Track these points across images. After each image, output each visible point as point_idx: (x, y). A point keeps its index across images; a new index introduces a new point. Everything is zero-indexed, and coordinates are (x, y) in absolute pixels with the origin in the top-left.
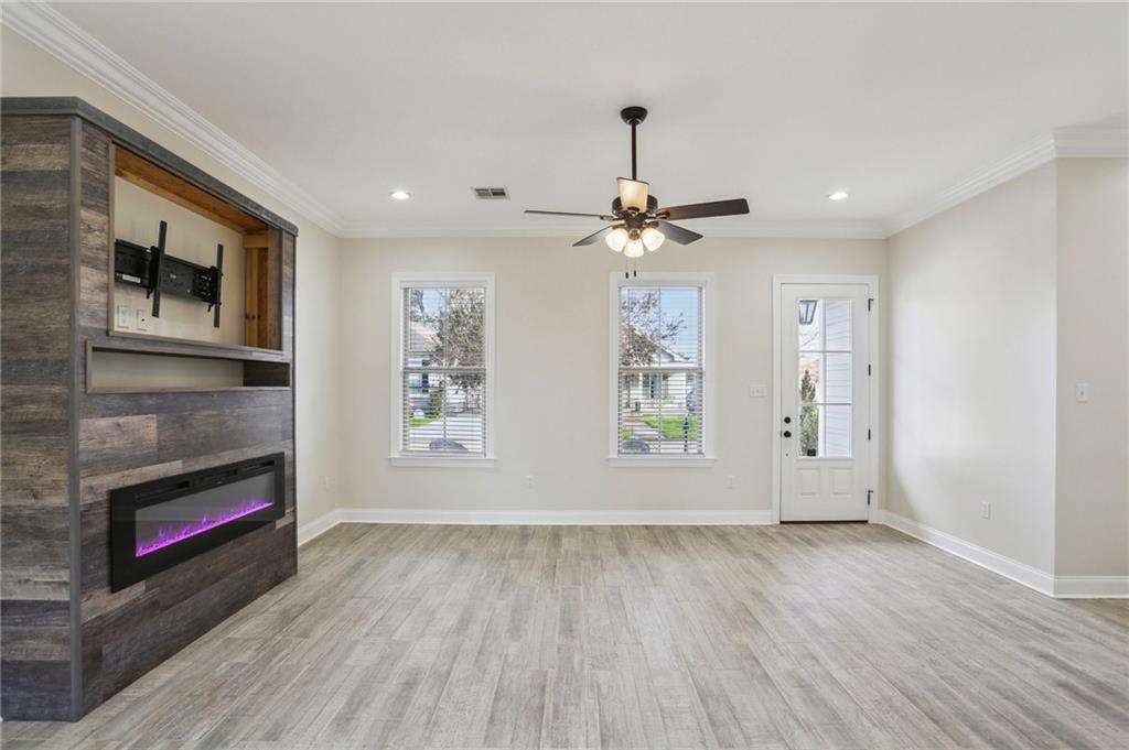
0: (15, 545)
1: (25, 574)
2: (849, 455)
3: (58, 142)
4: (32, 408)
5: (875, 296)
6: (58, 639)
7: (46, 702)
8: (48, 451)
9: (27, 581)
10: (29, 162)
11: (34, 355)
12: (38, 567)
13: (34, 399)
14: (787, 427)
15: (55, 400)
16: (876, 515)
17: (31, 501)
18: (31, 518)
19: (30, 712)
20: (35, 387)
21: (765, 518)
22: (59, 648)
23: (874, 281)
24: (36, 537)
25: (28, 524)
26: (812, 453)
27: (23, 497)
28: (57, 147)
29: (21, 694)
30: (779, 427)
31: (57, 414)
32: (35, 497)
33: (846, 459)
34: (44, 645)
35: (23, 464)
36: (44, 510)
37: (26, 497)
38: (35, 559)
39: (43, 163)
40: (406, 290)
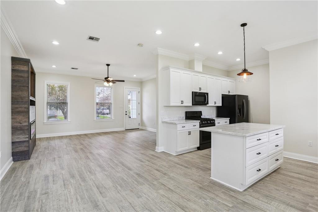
0: (16, 132)
1: (18, 137)
2: (136, 117)
3: (26, 66)
4: (20, 109)
5: (140, 91)
6: (25, 146)
7: (23, 157)
8: (24, 116)
9: (19, 138)
10: (19, 68)
11: (21, 100)
12: (21, 135)
13: (20, 108)
14: (126, 113)
15: (25, 108)
16: (140, 127)
17: (20, 124)
18: (20, 127)
19: (20, 159)
20: (21, 106)
21: (123, 129)
22: (26, 148)
23: (140, 88)
24: (21, 130)
25: (19, 128)
26: (130, 117)
27: (18, 124)
28: (25, 66)
29: (18, 157)
30: (125, 113)
31: (26, 110)
32: (21, 124)
33: (135, 118)
34: (22, 148)
35: (18, 118)
36: (22, 126)
37: (19, 124)
38: (21, 134)
39: (22, 69)
40: (47, 84)
